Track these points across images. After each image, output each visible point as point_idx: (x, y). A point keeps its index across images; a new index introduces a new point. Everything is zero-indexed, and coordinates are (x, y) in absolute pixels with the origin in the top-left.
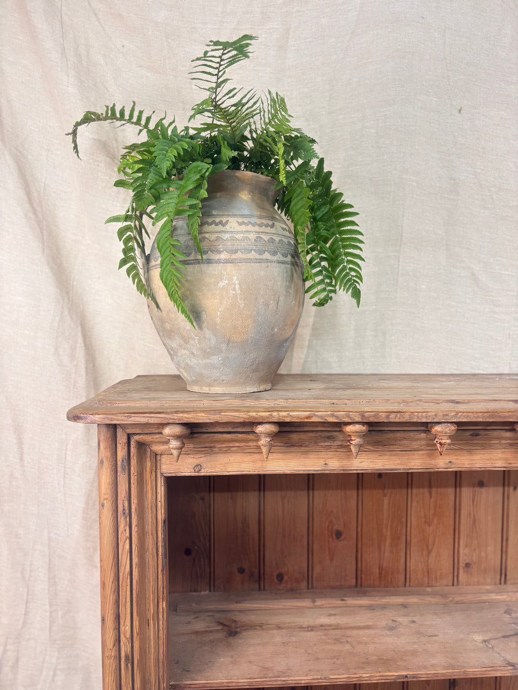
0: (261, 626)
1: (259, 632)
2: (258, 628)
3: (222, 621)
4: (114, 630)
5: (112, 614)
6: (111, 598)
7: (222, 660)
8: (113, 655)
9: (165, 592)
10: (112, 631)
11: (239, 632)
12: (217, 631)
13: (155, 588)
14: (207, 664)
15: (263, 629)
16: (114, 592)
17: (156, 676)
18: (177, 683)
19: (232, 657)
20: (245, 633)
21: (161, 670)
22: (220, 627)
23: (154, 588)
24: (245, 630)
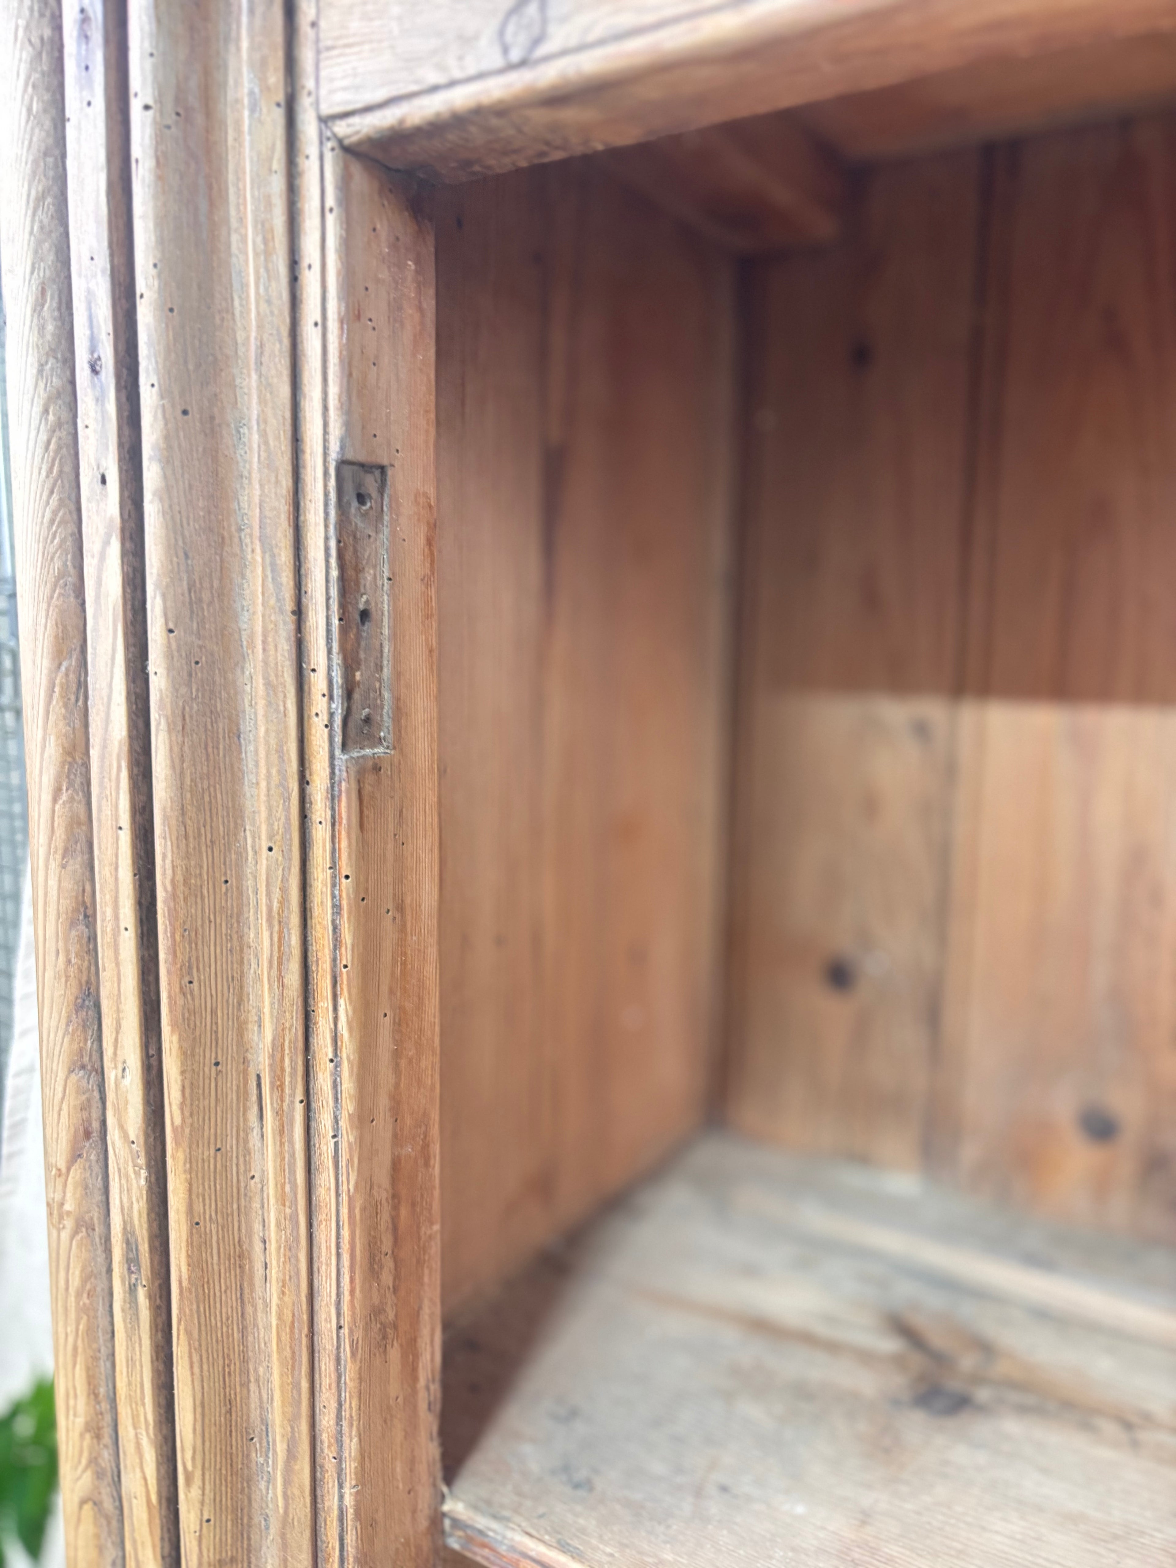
0: (1128, 1426)
1: (1105, 1453)
2: (1110, 1428)
3: (919, 1321)
4: (71, 1071)
5: (57, 977)
6: (53, 883)
7: (800, 1509)
8: (68, 1207)
9: (347, 937)
10: (61, 1075)
11: (982, 1409)
12: (865, 1357)
13: (284, 890)
14: (699, 1493)
15: (1135, 1445)
16: (66, 853)
17: (293, 1420)
18: (481, 1522)
19: (865, 1518)
20: (1012, 1426)
21: (326, 1398)
22: (889, 1345)
23: (277, 895)
24: (1022, 1410)
